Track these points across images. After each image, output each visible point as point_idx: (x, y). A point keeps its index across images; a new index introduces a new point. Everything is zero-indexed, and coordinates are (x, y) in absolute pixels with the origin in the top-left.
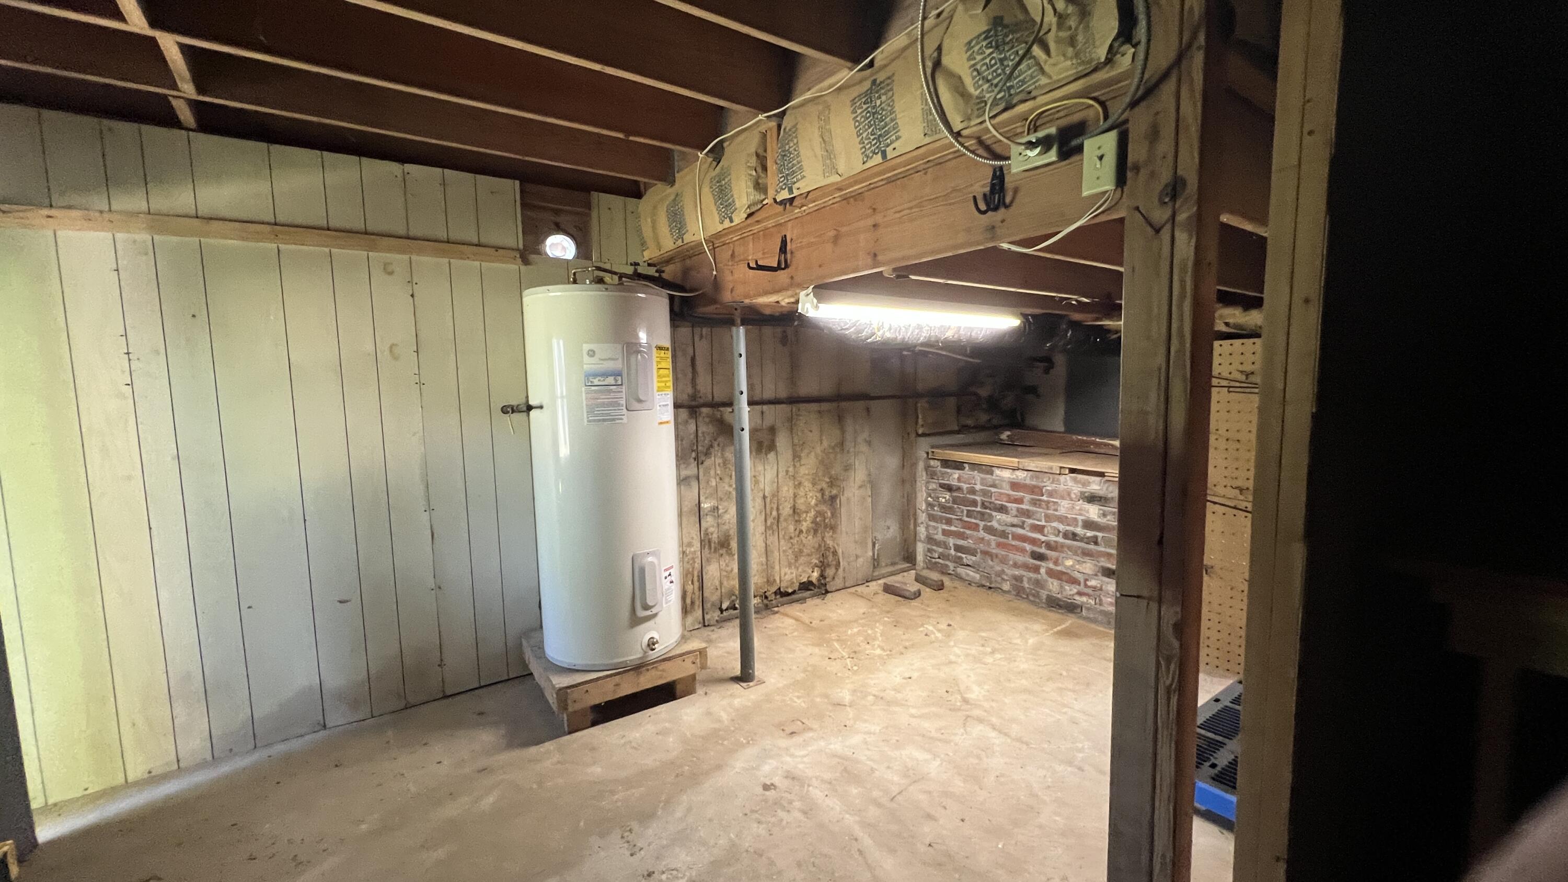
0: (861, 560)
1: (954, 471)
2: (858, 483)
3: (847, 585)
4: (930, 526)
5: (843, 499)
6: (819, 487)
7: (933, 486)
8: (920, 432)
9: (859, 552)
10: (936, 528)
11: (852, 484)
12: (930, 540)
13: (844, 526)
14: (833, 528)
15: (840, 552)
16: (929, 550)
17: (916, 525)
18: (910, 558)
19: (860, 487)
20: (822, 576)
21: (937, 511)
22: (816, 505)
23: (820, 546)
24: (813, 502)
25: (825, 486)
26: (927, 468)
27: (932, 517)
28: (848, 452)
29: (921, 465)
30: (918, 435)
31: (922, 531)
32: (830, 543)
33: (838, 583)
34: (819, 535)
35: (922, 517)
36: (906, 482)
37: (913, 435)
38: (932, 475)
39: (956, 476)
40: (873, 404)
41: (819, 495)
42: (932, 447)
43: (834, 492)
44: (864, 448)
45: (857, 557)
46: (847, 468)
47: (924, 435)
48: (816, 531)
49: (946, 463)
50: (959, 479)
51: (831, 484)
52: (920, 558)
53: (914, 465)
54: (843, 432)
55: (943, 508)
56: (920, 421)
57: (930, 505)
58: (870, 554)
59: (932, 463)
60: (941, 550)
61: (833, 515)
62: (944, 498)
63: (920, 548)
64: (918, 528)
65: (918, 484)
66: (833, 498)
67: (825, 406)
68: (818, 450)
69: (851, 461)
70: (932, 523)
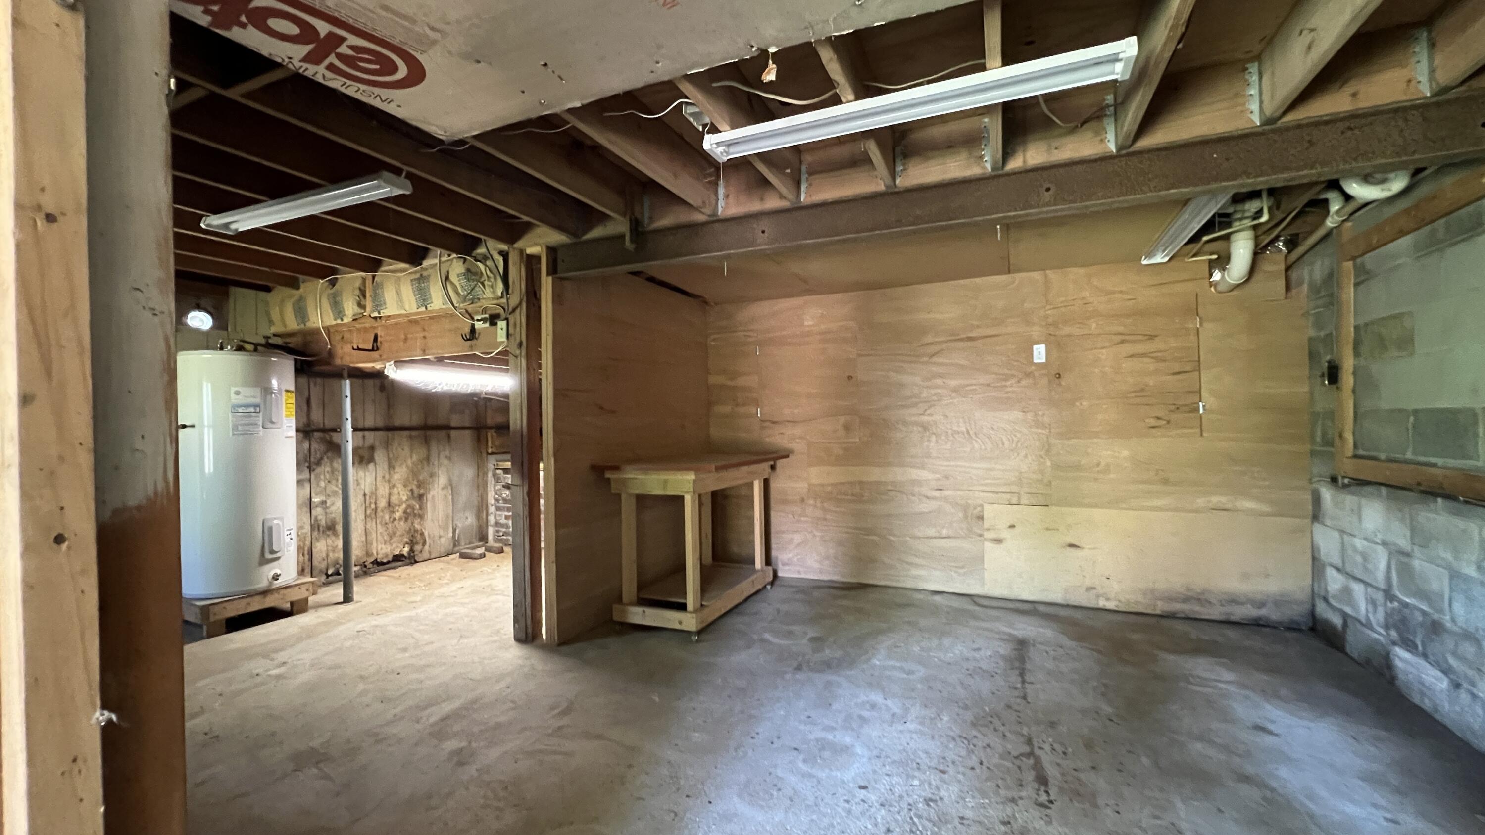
0: (443, 540)
2: (441, 486)
3: (432, 557)
4: (497, 515)
5: (429, 496)
6: (409, 488)
7: (499, 487)
8: (490, 451)
9: (442, 533)
10: (500, 515)
11: (436, 485)
12: (497, 524)
13: (429, 515)
14: (421, 517)
15: (426, 533)
16: (498, 531)
17: (487, 515)
18: (483, 538)
19: (443, 489)
20: (412, 550)
21: (501, 504)
22: (407, 500)
23: (410, 529)
24: (404, 498)
25: (414, 487)
26: (494, 475)
27: (498, 509)
28: (433, 464)
29: (490, 474)
30: (488, 454)
31: (492, 519)
32: (417, 526)
33: (425, 555)
34: (409, 521)
35: (492, 509)
36: (481, 487)
37: (484, 455)
38: (497, 479)
40: (453, 433)
41: (409, 494)
42: (497, 461)
43: (422, 491)
44: (446, 462)
45: (440, 537)
46: (432, 475)
47: (493, 453)
48: (406, 519)
49: (506, 471)
51: (419, 486)
52: (490, 537)
53: (485, 474)
54: (429, 450)
55: (505, 501)
56: (490, 444)
57: (497, 500)
58: (451, 534)
59: (499, 472)
60: (504, 530)
61: (421, 508)
62: (506, 494)
63: (491, 531)
64: (489, 517)
65: (489, 487)
66: (421, 497)
67: (414, 433)
68: (409, 462)
69: (436, 470)
70: (498, 513)
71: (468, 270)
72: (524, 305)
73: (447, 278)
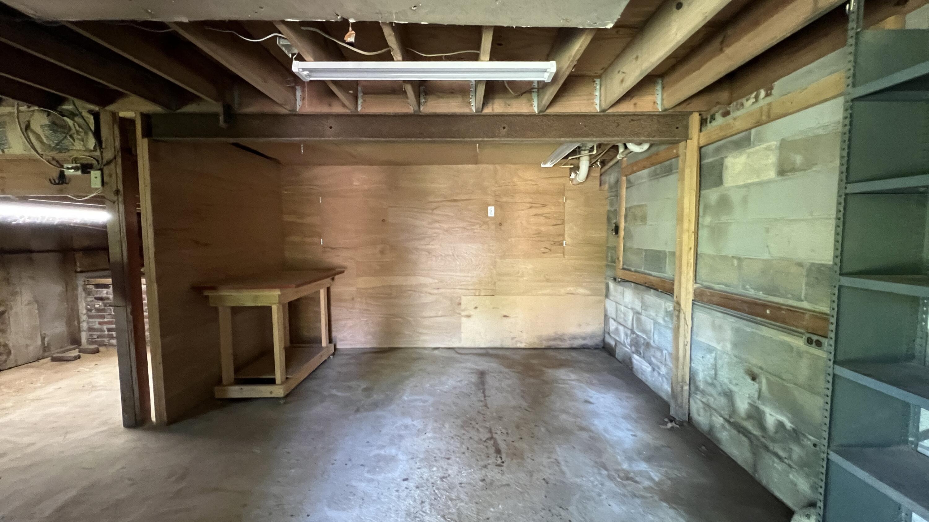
0: (31, 348)
1: (103, 289)
2: (25, 302)
3: (19, 364)
4: (90, 322)
5: (12, 312)
7: (89, 299)
8: (79, 270)
9: (28, 342)
10: (94, 322)
11: (19, 303)
12: (90, 329)
13: (12, 329)
14: (3, 331)
16: (90, 335)
17: (79, 323)
18: (75, 341)
19: (27, 305)
21: (94, 312)
26: (85, 290)
27: (90, 317)
28: (14, 284)
29: (80, 289)
30: (76, 272)
31: (84, 326)
32: (1, 340)
33: (10, 364)
35: (84, 318)
36: (71, 300)
37: (73, 273)
38: (89, 293)
39: (105, 292)
40: (35, 256)
42: (87, 278)
43: (2, 309)
44: (29, 281)
45: (27, 346)
46: (13, 294)
47: (81, 272)
49: (98, 286)
50: (107, 293)
52: (84, 340)
53: (75, 288)
54: (7, 272)
55: (98, 310)
56: (78, 264)
57: (89, 310)
58: (39, 342)
59: (88, 286)
60: (98, 333)
61: (2, 323)
62: (99, 304)
63: (84, 336)
64: (81, 324)
65: (79, 300)
69: (17, 289)
70: (91, 320)
71: (54, 123)
72: (119, 160)
73: (28, 127)
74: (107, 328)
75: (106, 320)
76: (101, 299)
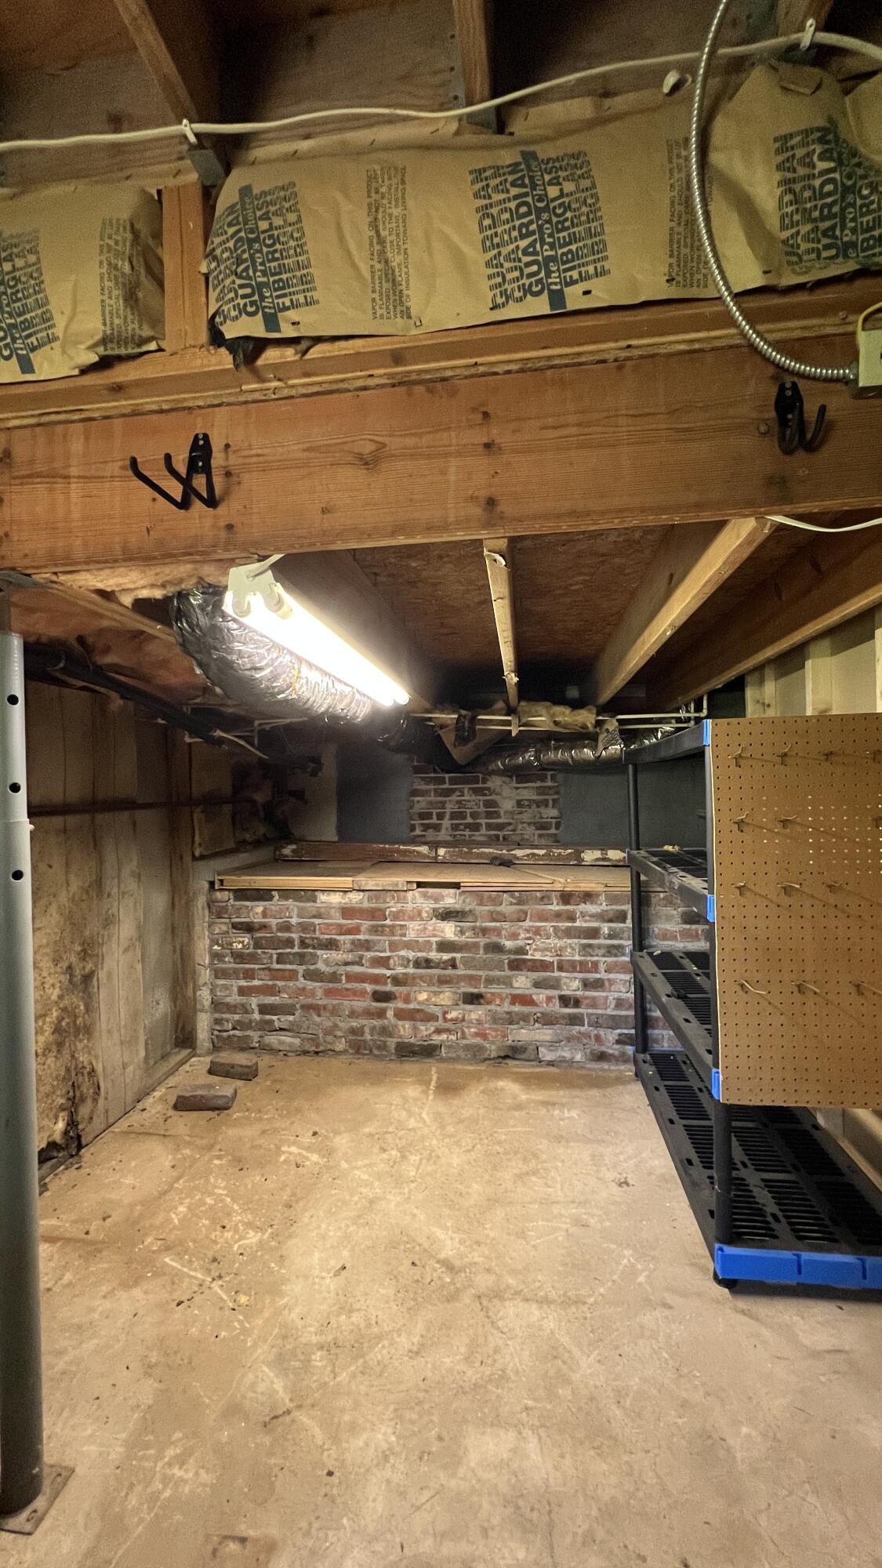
1: (257, 903)
2: (124, 943)
3: (111, 1121)
4: (217, 986)
5: (102, 974)
6: (65, 965)
7: (221, 927)
8: (199, 853)
9: (126, 1055)
10: (225, 987)
11: (114, 946)
13: (104, 1020)
14: (88, 1031)
15: (99, 1068)
16: (217, 1021)
17: (196, 988)
19: (126, 950)
20: (72, 1123)
21: (229, 963)
22: (61, 997)
23: (68, 1070)
24: (55, 994)
25: (74, 959)
26: (211, 903)
27: (219, 974)
28: (109, 895)
29: (201, 901)
30: (194, 858)
32: (83, 1058)
33: (99, 1123)
34: (66, 1052)
35: (205, 975)
36: (178, 930)
37: (188, 859)
38: (219, 912)
39: (260, 910)
41: (65, 978)
42: (222, 873)
43: (89, 966)
44: (131, 885)
45: (125, 1066)
46: (109, 921)
47: (202, 857)
48: (60, 1045)
49: (242, 894)
50: (264, 914)
51: (84, 955)
52: (203, 1034)
53: (189, 901)
54: (101, 862)
55: (239, 957)
56: (197, 839)
57: (215, 956)
58: (143, 1050)
59: (219, 895)
60: (237, 1017)
61: (88, 1009)
62: (242, 942)
63: (203, 1025)
64: (198, 993)
65: (198, 929)
66: (87, 978)
67: (72, 820)
68: (63, 898)
69: (114, 910)
70: (221, 982)
74: (259, 1006)
75: (256, 983)
76: (248, 928)
